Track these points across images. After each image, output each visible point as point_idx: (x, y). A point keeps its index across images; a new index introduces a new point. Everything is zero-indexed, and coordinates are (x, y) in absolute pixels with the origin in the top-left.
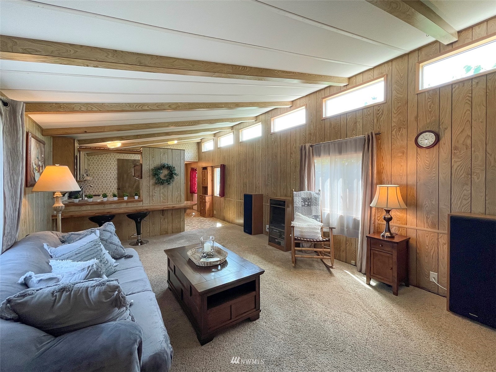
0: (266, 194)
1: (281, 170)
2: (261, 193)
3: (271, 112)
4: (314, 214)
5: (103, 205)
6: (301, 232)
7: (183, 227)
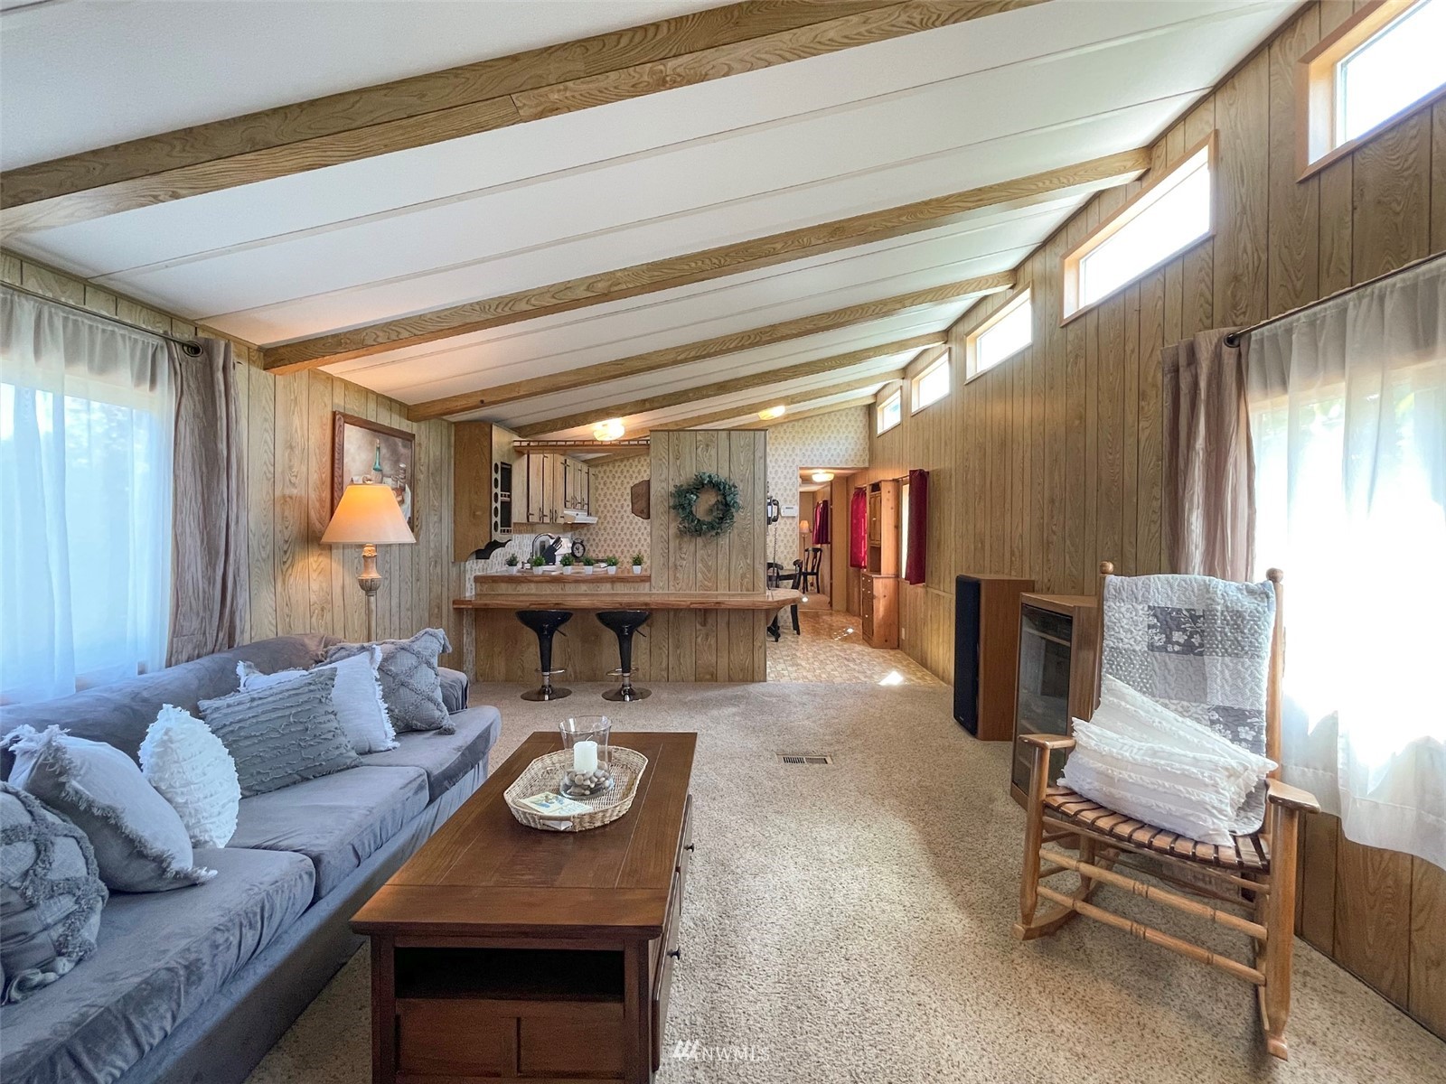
0: (1046, 580)
1: (1099, 479)
2: (1027, 577)
3: (1064, 233)
4: (1217, 699)
5: (561, 585)
6: (1109, 779)
7: (762, 668)
